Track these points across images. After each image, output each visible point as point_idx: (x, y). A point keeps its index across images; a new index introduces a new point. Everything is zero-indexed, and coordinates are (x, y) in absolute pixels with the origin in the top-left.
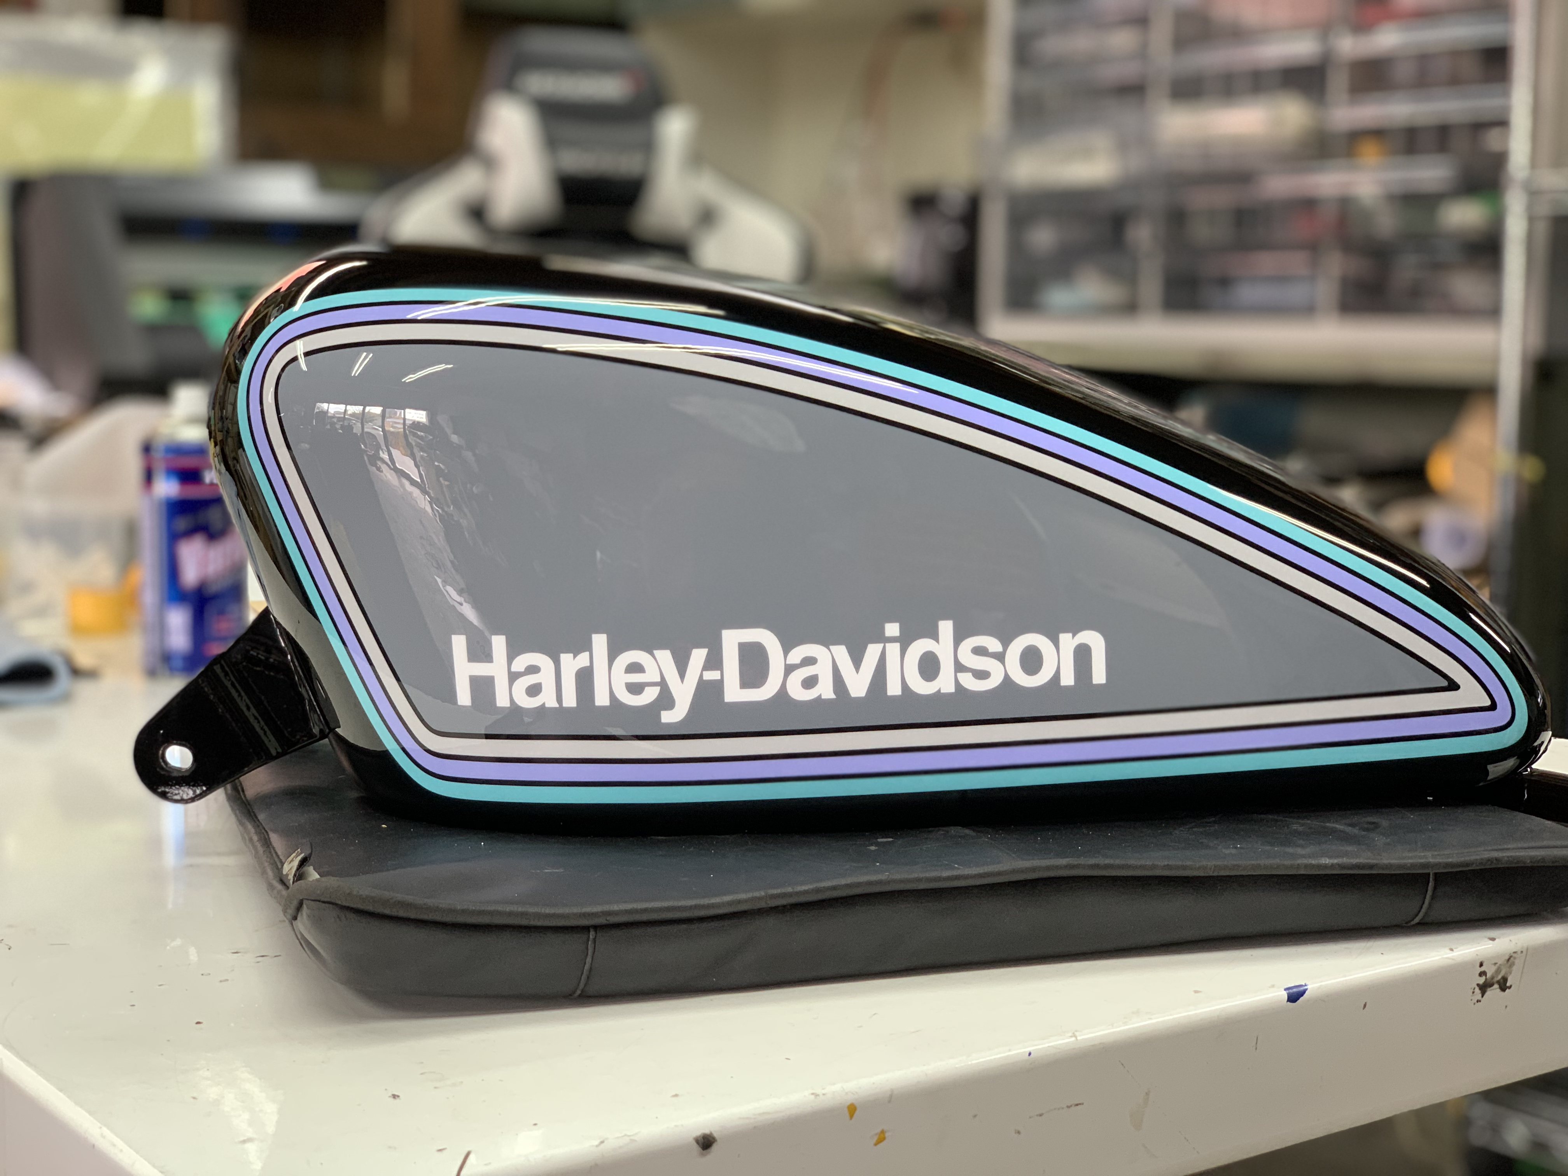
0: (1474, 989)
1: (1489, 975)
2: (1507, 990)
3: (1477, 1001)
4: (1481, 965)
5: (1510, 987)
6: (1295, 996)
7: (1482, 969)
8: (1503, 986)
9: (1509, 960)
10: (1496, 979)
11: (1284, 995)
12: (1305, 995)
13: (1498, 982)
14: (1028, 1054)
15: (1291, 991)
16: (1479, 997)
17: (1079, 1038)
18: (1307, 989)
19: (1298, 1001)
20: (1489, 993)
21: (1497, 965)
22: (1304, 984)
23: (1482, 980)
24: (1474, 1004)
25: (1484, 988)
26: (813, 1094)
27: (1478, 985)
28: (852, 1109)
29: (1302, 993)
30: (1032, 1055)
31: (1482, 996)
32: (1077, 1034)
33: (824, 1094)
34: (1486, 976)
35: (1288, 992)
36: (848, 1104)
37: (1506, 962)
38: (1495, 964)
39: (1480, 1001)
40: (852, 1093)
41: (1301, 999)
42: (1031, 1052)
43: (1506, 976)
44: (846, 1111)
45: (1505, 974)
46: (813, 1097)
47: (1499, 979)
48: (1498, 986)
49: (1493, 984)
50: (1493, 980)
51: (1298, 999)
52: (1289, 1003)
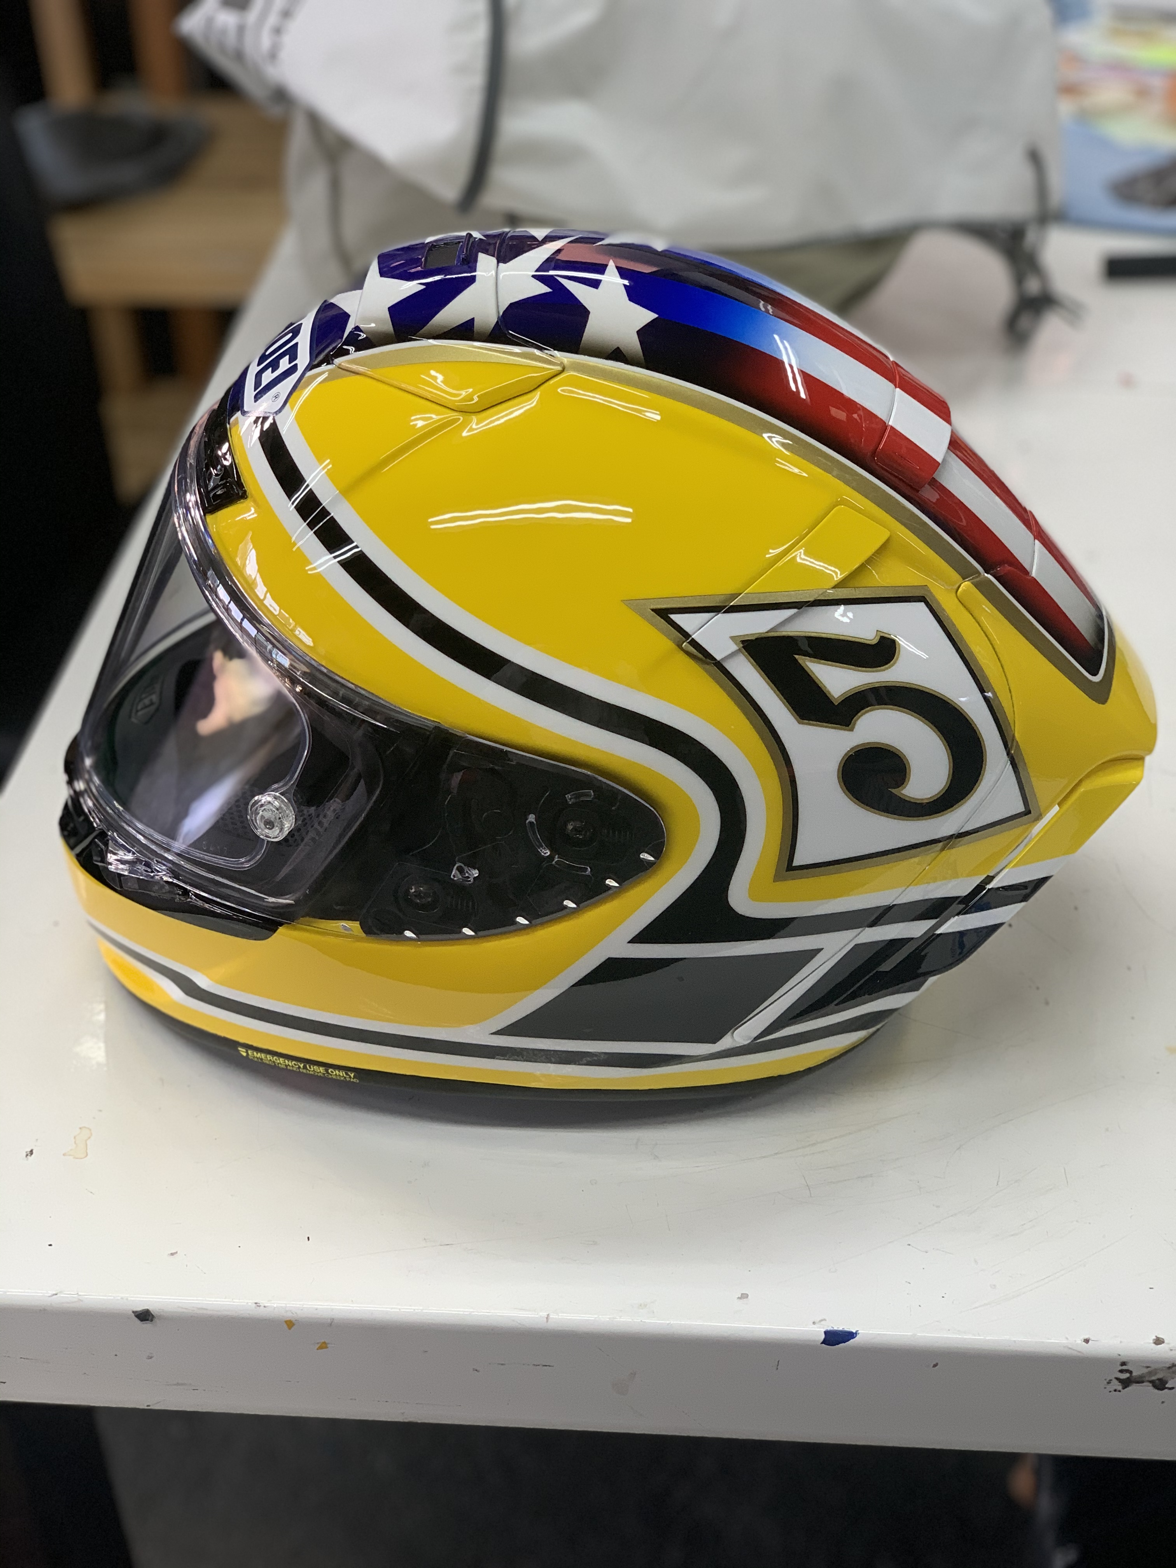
0: (1111, 1380)
1: (1134, 1374)
2: (1166, 1390)
3: (1115, 1390)
4: (1123, 1364)
5: (1172, 1388)
6: (836, 1339)
7: (1124, 1367)
8: (1160, 1385)
9: (1169, 1368)
10: (1147, 1379)
11: (822, 1335)
12: (849, 1342)
13: (1152, 1382)
15: (833, 1333)
16: (1120, 1388)
17: (553, 1320)
18: (853, 1337)
19: (834, 1346)
20: (1133, 1388)
21: (1151, 1369)
22: (854, 1331)
23: (1125, 1376)
24: (1110, 1392)
25: (1126, 1383)
26: (255, 1303)
27: (1117, 1379)
28: (289, 1325)
29: (845, 1340)
31: (1124, 1388)
33: (266, 1306)
34: (1131, 1374)
35: (828, 1333)
36: (288, 1319)
37: (1166, 1369)
38: (1148, 1367)
39: (1120, 1391)
40: (295, 1311)
43: (1165, 1378)
44: (285, 1323)
45: (1164, 1376)
46: (255, 1306)
47: (1153, 1378)
48: (1151, 1385)
49: (1143, 1382)
50: (1144, 1379)
51: (836, 1344)
52: (821, 1345)
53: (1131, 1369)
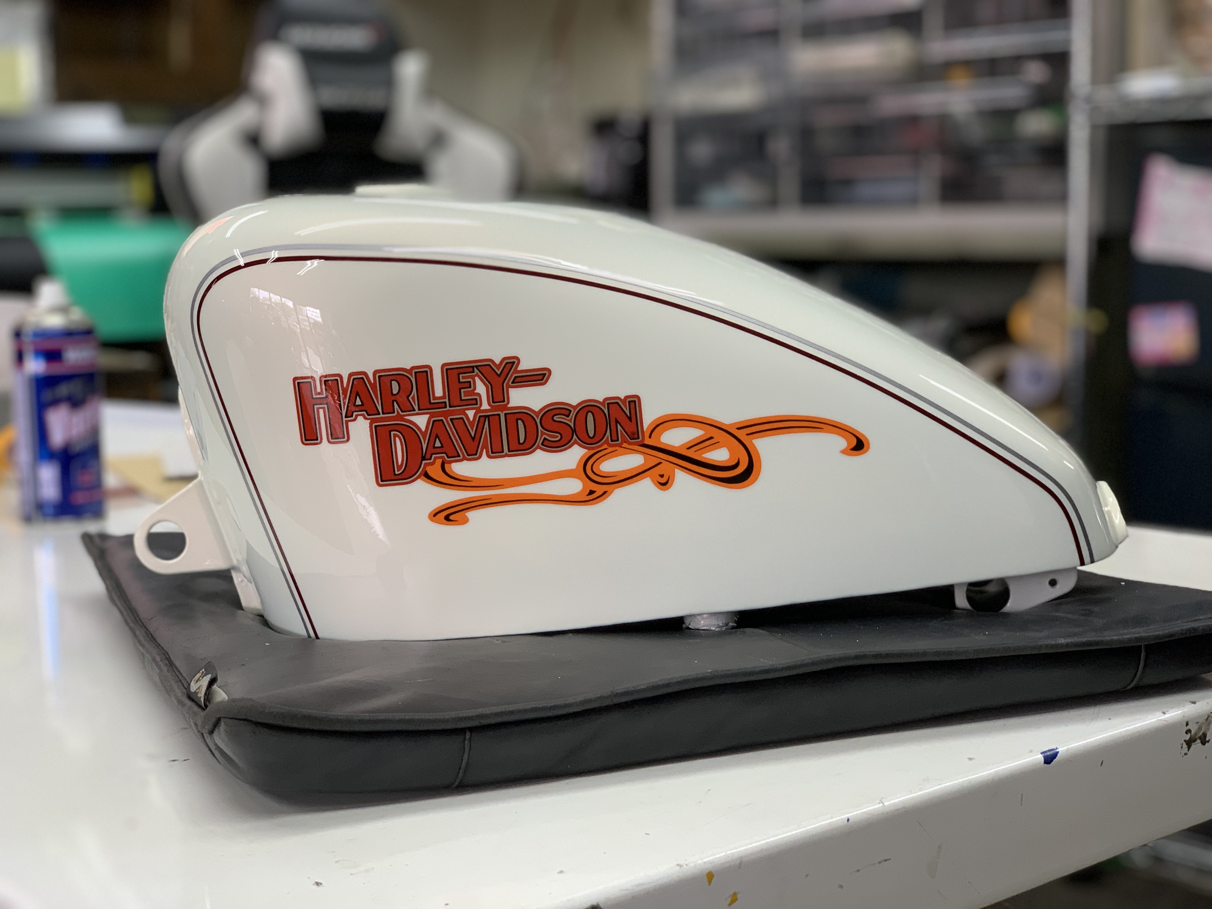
0: (1182, 744)
1: (1193, 732)
2: (1207, 744)
3: (1185, 754)
4: (1187, 724)
5: (1208, 741)
6: (1050, 758)
7: (1188, 727)
8: (1204, 741)
9: (1207, 719)
10: (1197, 736)
11: (1040, 758)
12: (1057, 757)
13: (1200, 738)
14: (847, 820)
15: (1046, 754)
16: (1186, 750)
17: (886, 804)
18: (1057, 753)
19: (1052, 763)
20: (1193, 746)
21: (1199, 724)
22: (1055, 748)
23: (1187, 737)
24: (1183, 756)
25: (1189, 743)
26: (678, 865)
27: (1185, 741)
28: (710, 876)
29: (1055, 755)
30: (850, 821)
31: (1189, 750)
32: (883, 800)
33: (687, 865)
34: (1191, 733)
35: (1043, 755)
36: (708, 871)
37: (1205, 721)
38: (1198, 722)
39: (1187, 754)
40: (710, 863)
41: (1054, 761)
42: (850, 818)
43: (1205, 732)
44: (706, 878)
46: (678, 868)
47: (1201, 734)
48: (1200, 741)
49: (1196, 740)
51: (1052, 761)
52: (1045, 765)
53: (1190, 729)
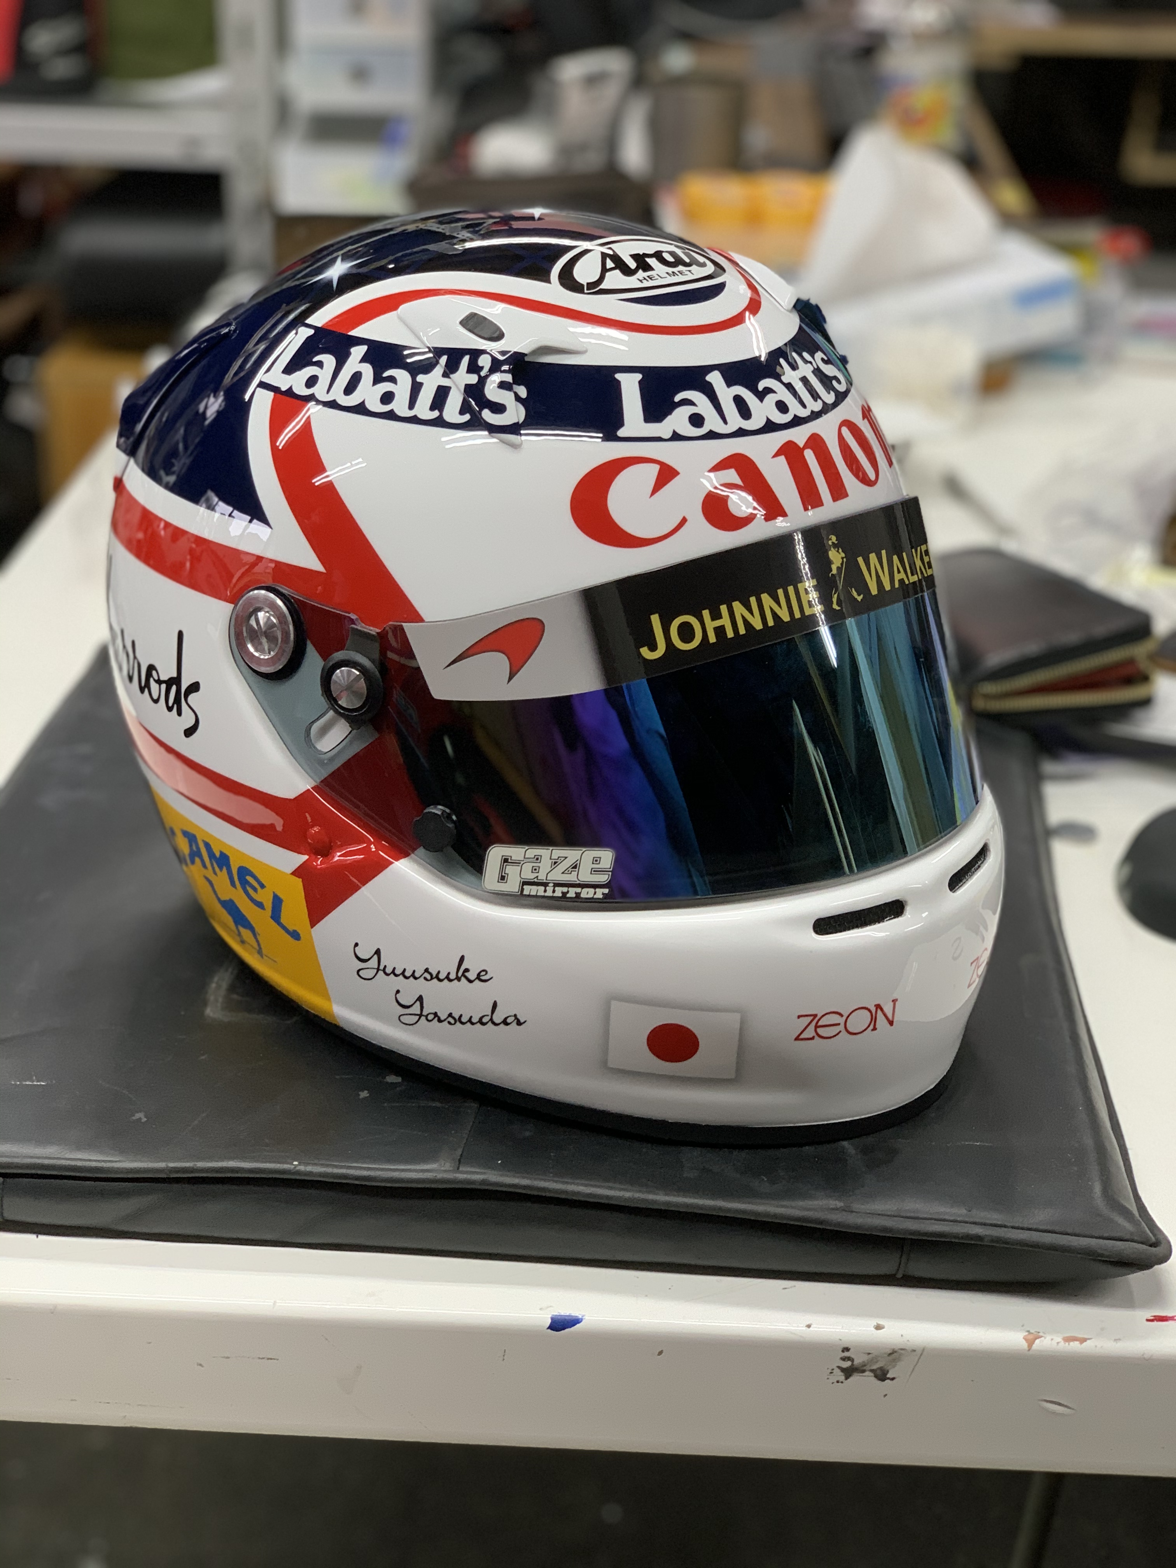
0: (833, 1370)
1: (856, 1362)
2: (888, 1381)
3: (838, 1382)
4: (844, 1350)
5: (893, 1379)
6: (560, 1325)
7: (846, 1354)
8: (882, 1375)
9: (890, 1354)
10: (868, 1367)
11: (548, 1321)
12: (573, 1328)
13: (872, 1371)
15: (559, 1319)
16: (842, 1378)
18: (579, 1322)
19: (560, 1331)
20: (855, 1378)
21: (872, 1355)
22: (580, 1316)
23: (848, 1364)
24: (833, 1383)
25: (848, 1372)
27: (839, 1367)
29: (572, 1324)
31: (847, 1378)
34: (853, 1361)
35: (554, 1318)
37: (886, 1355)
38: (869, 1354)
39: (842, 1382)
41: (567, 1330)
43: (885, 1367)
45: (885, 1365)
47: (874, 1367)
48: (872, 1374)
49: (864, 1371)
50: (865, 1368)
51: (564, 1329)
52: (549, 1330)
53: (853, 1356)
